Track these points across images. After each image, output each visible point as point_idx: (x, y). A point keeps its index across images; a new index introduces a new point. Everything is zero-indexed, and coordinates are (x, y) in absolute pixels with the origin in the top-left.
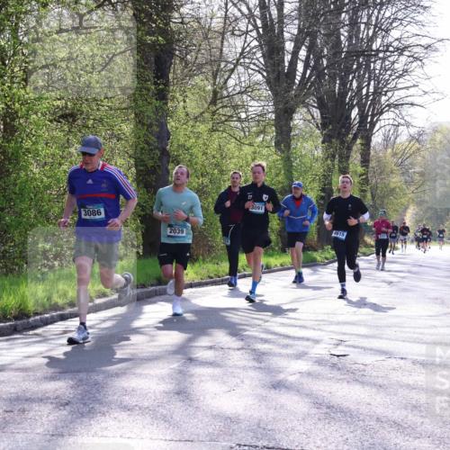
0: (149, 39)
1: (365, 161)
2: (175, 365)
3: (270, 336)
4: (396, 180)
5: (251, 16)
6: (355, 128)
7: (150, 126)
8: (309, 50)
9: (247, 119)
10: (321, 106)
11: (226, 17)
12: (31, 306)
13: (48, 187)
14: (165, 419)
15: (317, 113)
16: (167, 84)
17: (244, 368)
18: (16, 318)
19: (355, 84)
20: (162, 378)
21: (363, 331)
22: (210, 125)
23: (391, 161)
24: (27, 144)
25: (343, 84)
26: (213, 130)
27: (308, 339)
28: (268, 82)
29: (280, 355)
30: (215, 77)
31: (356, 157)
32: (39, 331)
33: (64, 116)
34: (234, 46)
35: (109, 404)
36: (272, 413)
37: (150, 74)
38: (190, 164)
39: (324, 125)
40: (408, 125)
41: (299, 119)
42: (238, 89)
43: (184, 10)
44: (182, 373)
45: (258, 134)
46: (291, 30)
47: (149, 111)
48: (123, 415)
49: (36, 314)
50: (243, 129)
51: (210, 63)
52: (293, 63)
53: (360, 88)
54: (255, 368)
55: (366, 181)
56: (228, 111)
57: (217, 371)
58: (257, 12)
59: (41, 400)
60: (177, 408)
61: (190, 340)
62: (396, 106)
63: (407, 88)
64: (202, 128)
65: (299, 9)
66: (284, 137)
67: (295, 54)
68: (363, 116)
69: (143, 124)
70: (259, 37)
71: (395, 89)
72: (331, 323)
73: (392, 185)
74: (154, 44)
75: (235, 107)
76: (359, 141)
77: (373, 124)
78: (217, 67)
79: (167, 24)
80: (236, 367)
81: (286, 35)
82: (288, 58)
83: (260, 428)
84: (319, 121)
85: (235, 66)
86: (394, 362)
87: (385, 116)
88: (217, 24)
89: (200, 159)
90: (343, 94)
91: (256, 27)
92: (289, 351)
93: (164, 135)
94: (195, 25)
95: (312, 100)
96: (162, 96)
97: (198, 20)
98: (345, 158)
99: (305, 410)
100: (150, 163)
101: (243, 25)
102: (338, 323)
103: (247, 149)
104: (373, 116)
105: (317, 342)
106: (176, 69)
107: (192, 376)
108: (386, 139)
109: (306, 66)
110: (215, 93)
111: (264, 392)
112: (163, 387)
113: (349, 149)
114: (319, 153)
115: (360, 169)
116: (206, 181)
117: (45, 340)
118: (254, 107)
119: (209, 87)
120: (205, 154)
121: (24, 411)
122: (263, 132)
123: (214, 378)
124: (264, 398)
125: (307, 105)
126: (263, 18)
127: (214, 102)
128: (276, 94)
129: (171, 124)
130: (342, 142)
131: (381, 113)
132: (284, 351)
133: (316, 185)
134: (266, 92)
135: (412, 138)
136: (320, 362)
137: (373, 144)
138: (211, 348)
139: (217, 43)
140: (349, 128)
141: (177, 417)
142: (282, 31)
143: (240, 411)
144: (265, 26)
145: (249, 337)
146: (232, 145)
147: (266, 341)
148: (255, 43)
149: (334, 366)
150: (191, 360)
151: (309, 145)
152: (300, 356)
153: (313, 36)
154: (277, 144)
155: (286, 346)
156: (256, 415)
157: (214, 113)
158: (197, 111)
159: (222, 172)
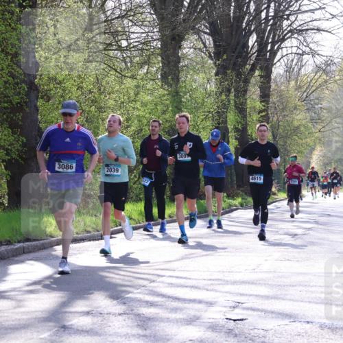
1: (265, 96)
4: (300, 118)
6: (253, 58)
9: (128, 48)
10: (214, 33)
15: (209, 40)
16: (34, 6)
17: (127, 336)
19: (252, 7)
21: (263, 291)
23: (294, 96)
25: (239, 7)
27: (200, 302)
29: (168, 320)
31: (254, 91)
39: (217, 55)
40: (314, 53)
41: (188, 48)
42: (118, 12)
45: (141, 65)
50: (124, 60)
53: (258, 11)
54: (140, 336)
55: (266, 119)
56: (107, 39)
57: (95, 340)
61: (64, 304)
62: (300, 32)
63: (312, 11)
66: (172, 69)
68: (262, 44)
69: (7, 54)
71: (299, 11)
72: (227, 282)
73: (296, 123)
75: (115, 34)
76: (257, 73)
77: (273, 53)
80: (117, 335)
84: (212, 50)
86: (298, 327)
87: (287, 43)
89: (75, 94)
90: (239, 19)
92: (178, 316)
95: (203, 26)
98: (242, 92)
100: (16, 99)
102: (235, 283)
103: (129, 83)
104: (273, 43)
105: (210, 304)
108: (289, 69)
113: (247, 81)
114: (212, 87)
115: (259, 105)
118: (137, 33)
120: (79, 88)
122: (147, 62)
125: (198, 32)
128: (161, 18)
130: (239, 74)
131: (283, 40)
132: (173, 316)
133: (209, 123)
134: (149, 16)
135: (318, 68)
136: (213, 327)
137: (273, 76)
138: (88, 313)
140: (246, 57)
145: (132, 300)
146: (112, 78)
147: (152, 304)
149: (230, 332)
150: (64, 327)
151: (200, 78)
152: (191, 321)
154: (164, 77)
155: (175, 310)
159: (100, 109)
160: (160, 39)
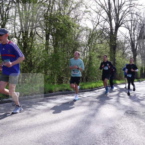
0: (113, 44)
2: (117, 97)
3: (132, 93)
5: (129, 40)
7: (112, 58)
8: (139, 46)
11: (125, 41)
12: (93, 87)
13: (96, 68)
14: (115, 106)
15: (140, 56)
16: (115, 51)
18: (91, 89)
20: (115, 99)
22: (122, 58)
24: (93, 61)
26: (123, 59)
28: (132, 51)
30: (123, 50)
32: (95, 91)
33: (99, 57)
34: (126, 45)
35: (106, 103)
36: (133, 106)
37: (113, 50)
38: (119, 64)
41: (137, 57)
43: (118, 40)
44: (118, 98)
46: (136, 42)
47: (112, 56)
48: (108, 105)
49: (94, 88)
51: (122, 48)
52: (136, 48)
56: (125, 56)
57: (124, 98)
58: (130, 40)
59: (96, 102)
60: (117, 104)
64: (121, 58)
65: (137, 39)
66: (135, 60)
67: (137, 46)
70: (131, 44)
74: (113, 45)
75: (127, 55)
78: (124, 49)
79: (115, 42)
80: (127, 98)
81: (135, 43)
82: (135, 47)
83: (131, 108)
85: (127, 48)
88: (124, 42)
89: (121, 64)
91: (130, 42)
93: (115, 60)
94: (120, 42)
95: (139, 54)
96: (115, 53)
97: (120, 41)
99: (139, 105)
101: (128, 42)
102: (144, 91)
106: (117, 49)
107: (120, 99)
109: (139, 48)
110: (123, 53)
111: (132, 102)
112: (115, 101)
114: (141, 63)
116: (122, 67)
117: (96, 92)
118: (130, 55)
119: (122, 52)
121: (93, 103)
123: (123, 99)
124: (132, 103)
125: (139, 55)
126: (131, 40)
127: (123, 54)
129: (116, 58)
134: (132, 53)
136: (141, 97)
139: (124, 45)
141: (117, 105)
142: (134, 43)
143: (128, 105)
144: (131, 42)
148: (130, 45)
150: (119, 96)
153: (140, 43)
156: (130, 106)
157: (123, 56)
158: (120, 56)
160: (133, 56)
